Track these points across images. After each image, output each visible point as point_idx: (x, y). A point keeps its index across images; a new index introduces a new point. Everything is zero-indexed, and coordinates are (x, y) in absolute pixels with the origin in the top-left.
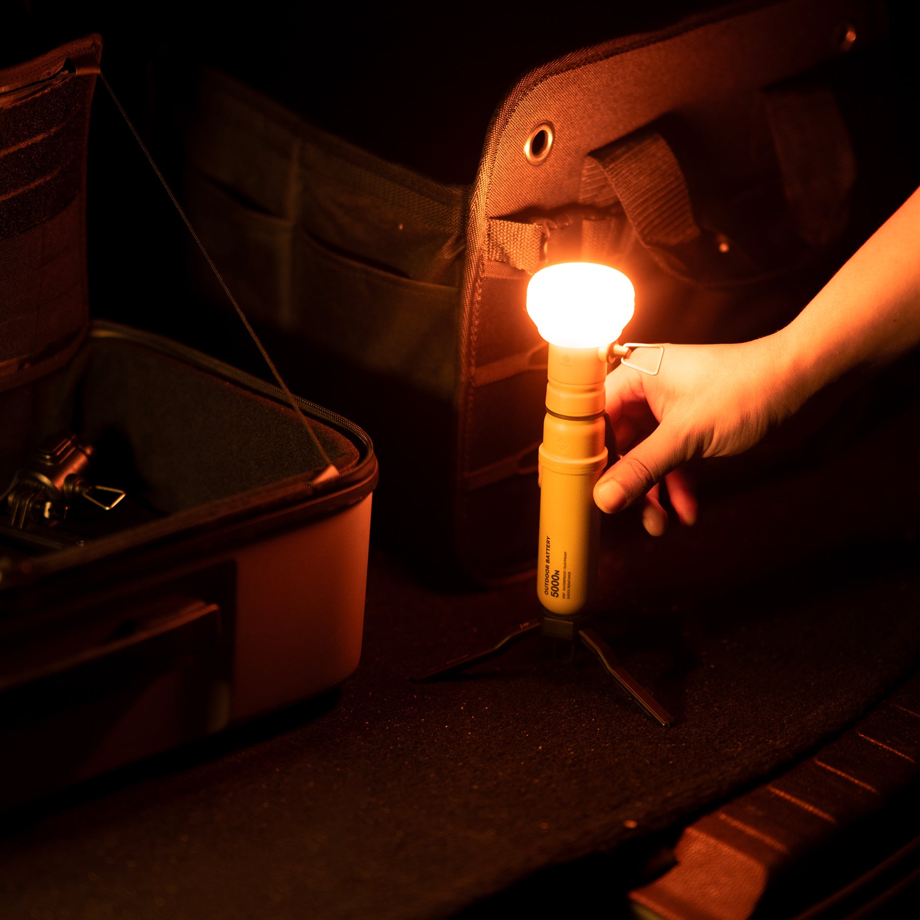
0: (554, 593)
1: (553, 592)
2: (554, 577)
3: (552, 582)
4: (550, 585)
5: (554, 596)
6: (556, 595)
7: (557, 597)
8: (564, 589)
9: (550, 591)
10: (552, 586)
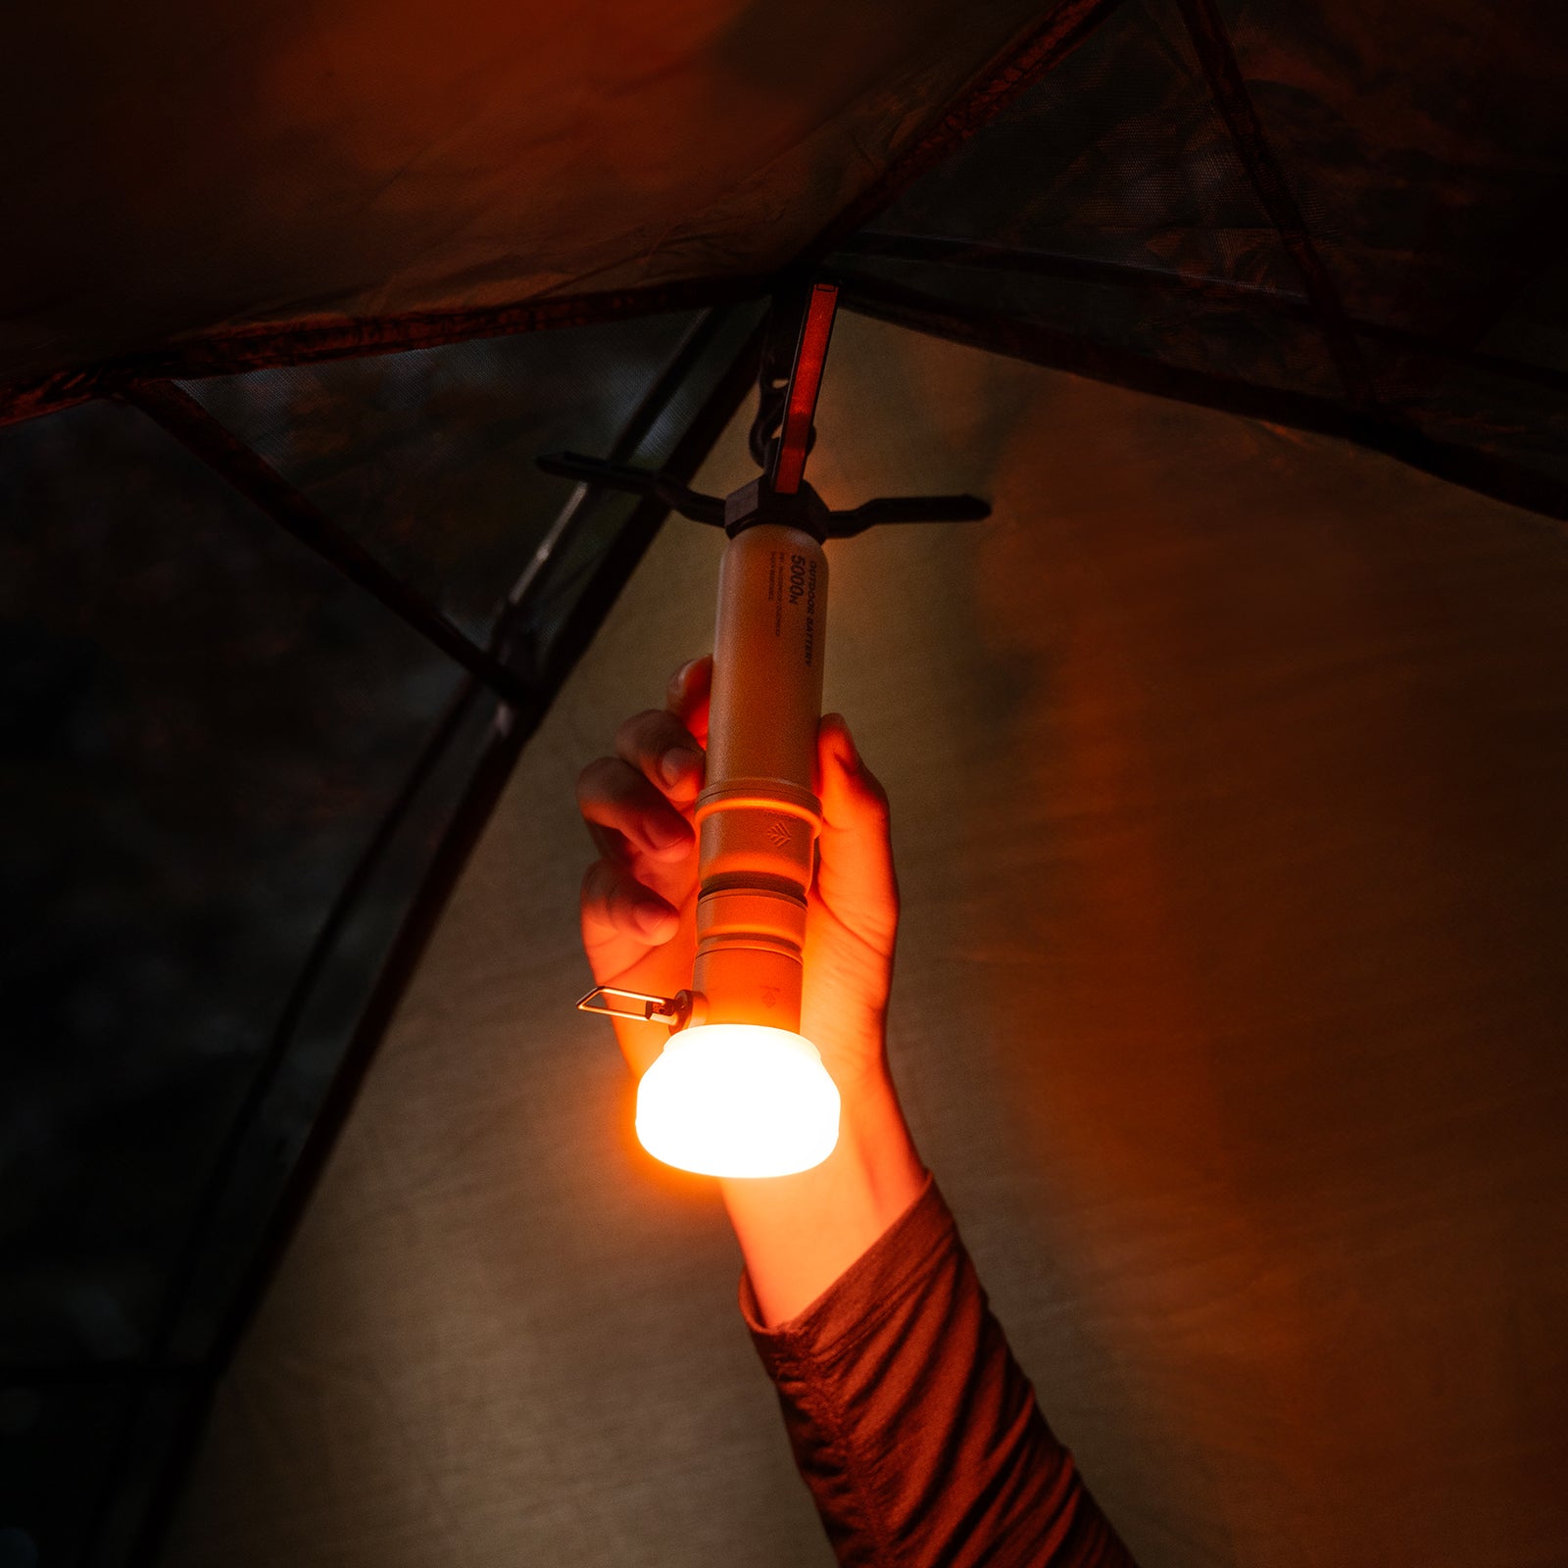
0: (799, 563)
1: (801, 565)
2: (798, 591)
3: (803, 583)
4: (807, 576)
5: (800, 558)
6: (796, 559)
7: (794, 557)
8: (781, 569)
9: (807, 567)
10: (803, 576)
